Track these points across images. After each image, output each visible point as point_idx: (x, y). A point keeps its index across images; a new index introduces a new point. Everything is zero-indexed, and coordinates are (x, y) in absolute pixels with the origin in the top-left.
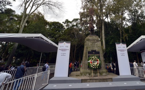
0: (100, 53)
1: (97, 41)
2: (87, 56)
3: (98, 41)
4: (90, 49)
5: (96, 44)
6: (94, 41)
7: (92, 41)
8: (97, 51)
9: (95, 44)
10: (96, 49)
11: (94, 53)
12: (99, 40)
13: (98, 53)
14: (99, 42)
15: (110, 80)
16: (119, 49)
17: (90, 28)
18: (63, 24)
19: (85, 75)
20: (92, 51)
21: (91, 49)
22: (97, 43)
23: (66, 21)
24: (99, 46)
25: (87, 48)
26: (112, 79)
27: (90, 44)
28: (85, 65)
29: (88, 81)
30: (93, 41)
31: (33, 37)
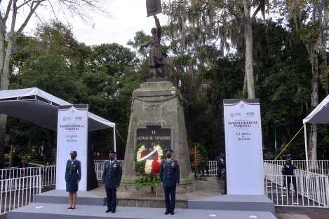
0: (172, 131)
1: (165, 98)
2: (135, 141)
3: (169, 97)
4: (142, 124)
5: (162, 107)
6: (156, 99)
7: (149, 99)
8: (162, 127)
9: (158, 106)
10: (162, 121)
11: (153, 132)
12: (172, 95)
13: (167, 132)
14: (173, 100)
15: (182, 203)
16: (232, 120)
17: (153, 60)
18: (129, 47)
19: (127, 190)
20: (148, 126)
21: (146, 122)
22: (166, 103)
23: (137, 39)
24: (169, 113)
25: (135, 119)
26: (185, 202)
27: (144, 108)
28: (129, 166)
29: (122, 202)
30: (154, 99)
31: (15, 98)
